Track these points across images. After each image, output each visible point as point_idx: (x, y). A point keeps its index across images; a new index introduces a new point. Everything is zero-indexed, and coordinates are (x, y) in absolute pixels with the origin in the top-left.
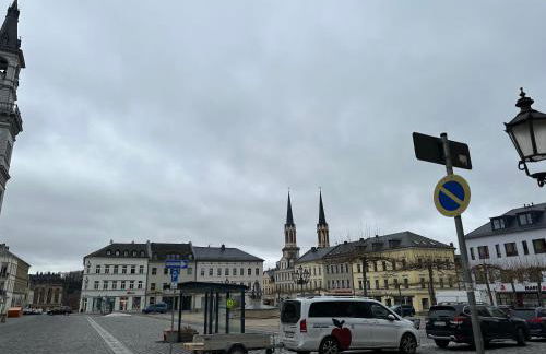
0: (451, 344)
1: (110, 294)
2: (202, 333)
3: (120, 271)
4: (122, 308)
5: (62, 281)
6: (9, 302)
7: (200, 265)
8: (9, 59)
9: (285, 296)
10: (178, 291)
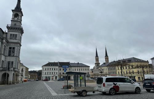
1: (49, 76)
2: (73, 86)
3: (49, 70)
4: (52, 79)
5: (37, 72)
6: (24, 78)
7: (72, 68)
8: (19, 14)
10: (66, 75)
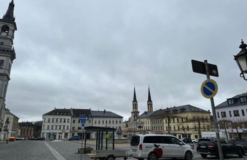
0: (208, 156)
1: (54, 132)
2: (95, 150)
3: (59, 121)
4: (59, 138)
5: (33, 125)
6: (10, 134)
7: (94, 119)
8: (10, 26)
9: (132, 133)
10: (85, 131)
